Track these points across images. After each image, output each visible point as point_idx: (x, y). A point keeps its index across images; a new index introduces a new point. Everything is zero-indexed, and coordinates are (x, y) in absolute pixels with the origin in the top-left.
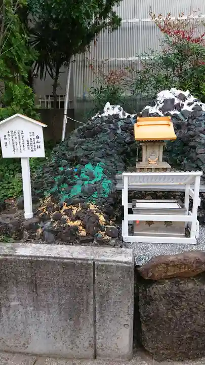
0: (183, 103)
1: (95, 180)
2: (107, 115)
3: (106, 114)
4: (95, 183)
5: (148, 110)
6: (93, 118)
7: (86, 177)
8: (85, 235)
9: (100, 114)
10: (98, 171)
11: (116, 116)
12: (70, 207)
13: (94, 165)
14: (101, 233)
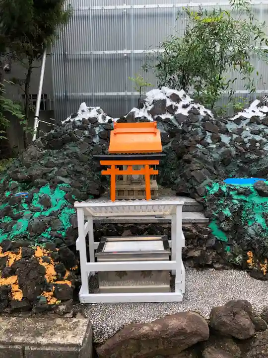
0: (177, 105)
1: (50, 211)
2: (81, 119)
3: (80, 117)
4: (51, 215)
5: (133, 113)
6: (63, 123)
7: (39, 206)
8: (20, 299)
9: (73, 117)
10: (57, 197)
11: (93, 121)
12: (6, 254)
13: (54, 187)
14: (47, 294)
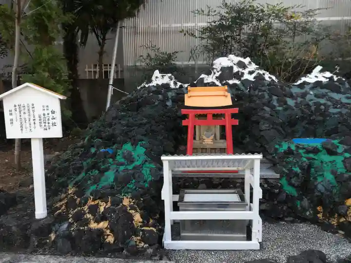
0: (243, 71)
1: (133, 165)
2: (155, 85)
3: (154, 83)
4: (134, 168)
5: (203, 79)
6: (139, 88)
7: (123, 160)
8: (112, 242)
9: (147, 83)
10: (139, 152)
11: (166, 86)
12: (96, 202)
13: (134, 144)
14: (135, 238)
